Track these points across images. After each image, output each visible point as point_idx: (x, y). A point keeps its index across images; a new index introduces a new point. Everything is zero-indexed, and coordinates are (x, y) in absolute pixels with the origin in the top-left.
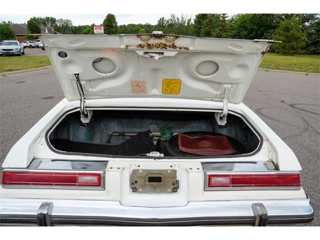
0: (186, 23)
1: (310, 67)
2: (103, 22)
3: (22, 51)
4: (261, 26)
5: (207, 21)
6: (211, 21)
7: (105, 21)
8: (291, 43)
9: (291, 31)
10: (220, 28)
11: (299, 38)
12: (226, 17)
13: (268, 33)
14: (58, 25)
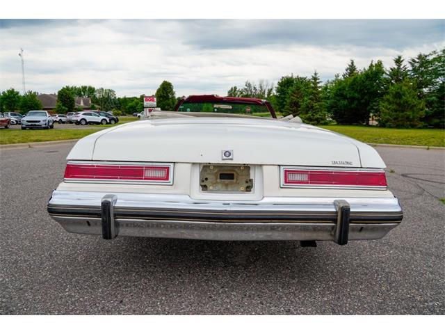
0: (266, 93)
1: (432, 140)
2: (156, 91)
3: (51, 124)
4: (365, 94)
5: (293, 88)
6: (298, 88)
7: (158, 91)
8: (405, 113)
9: (403, 97)
10: (311, 96)
11: (415, 106)
12: (319, 83)
13: (375, 102)
14: (98, 96)
